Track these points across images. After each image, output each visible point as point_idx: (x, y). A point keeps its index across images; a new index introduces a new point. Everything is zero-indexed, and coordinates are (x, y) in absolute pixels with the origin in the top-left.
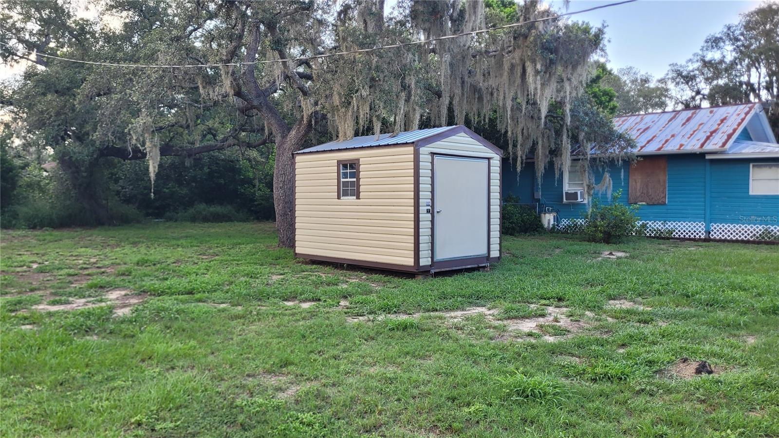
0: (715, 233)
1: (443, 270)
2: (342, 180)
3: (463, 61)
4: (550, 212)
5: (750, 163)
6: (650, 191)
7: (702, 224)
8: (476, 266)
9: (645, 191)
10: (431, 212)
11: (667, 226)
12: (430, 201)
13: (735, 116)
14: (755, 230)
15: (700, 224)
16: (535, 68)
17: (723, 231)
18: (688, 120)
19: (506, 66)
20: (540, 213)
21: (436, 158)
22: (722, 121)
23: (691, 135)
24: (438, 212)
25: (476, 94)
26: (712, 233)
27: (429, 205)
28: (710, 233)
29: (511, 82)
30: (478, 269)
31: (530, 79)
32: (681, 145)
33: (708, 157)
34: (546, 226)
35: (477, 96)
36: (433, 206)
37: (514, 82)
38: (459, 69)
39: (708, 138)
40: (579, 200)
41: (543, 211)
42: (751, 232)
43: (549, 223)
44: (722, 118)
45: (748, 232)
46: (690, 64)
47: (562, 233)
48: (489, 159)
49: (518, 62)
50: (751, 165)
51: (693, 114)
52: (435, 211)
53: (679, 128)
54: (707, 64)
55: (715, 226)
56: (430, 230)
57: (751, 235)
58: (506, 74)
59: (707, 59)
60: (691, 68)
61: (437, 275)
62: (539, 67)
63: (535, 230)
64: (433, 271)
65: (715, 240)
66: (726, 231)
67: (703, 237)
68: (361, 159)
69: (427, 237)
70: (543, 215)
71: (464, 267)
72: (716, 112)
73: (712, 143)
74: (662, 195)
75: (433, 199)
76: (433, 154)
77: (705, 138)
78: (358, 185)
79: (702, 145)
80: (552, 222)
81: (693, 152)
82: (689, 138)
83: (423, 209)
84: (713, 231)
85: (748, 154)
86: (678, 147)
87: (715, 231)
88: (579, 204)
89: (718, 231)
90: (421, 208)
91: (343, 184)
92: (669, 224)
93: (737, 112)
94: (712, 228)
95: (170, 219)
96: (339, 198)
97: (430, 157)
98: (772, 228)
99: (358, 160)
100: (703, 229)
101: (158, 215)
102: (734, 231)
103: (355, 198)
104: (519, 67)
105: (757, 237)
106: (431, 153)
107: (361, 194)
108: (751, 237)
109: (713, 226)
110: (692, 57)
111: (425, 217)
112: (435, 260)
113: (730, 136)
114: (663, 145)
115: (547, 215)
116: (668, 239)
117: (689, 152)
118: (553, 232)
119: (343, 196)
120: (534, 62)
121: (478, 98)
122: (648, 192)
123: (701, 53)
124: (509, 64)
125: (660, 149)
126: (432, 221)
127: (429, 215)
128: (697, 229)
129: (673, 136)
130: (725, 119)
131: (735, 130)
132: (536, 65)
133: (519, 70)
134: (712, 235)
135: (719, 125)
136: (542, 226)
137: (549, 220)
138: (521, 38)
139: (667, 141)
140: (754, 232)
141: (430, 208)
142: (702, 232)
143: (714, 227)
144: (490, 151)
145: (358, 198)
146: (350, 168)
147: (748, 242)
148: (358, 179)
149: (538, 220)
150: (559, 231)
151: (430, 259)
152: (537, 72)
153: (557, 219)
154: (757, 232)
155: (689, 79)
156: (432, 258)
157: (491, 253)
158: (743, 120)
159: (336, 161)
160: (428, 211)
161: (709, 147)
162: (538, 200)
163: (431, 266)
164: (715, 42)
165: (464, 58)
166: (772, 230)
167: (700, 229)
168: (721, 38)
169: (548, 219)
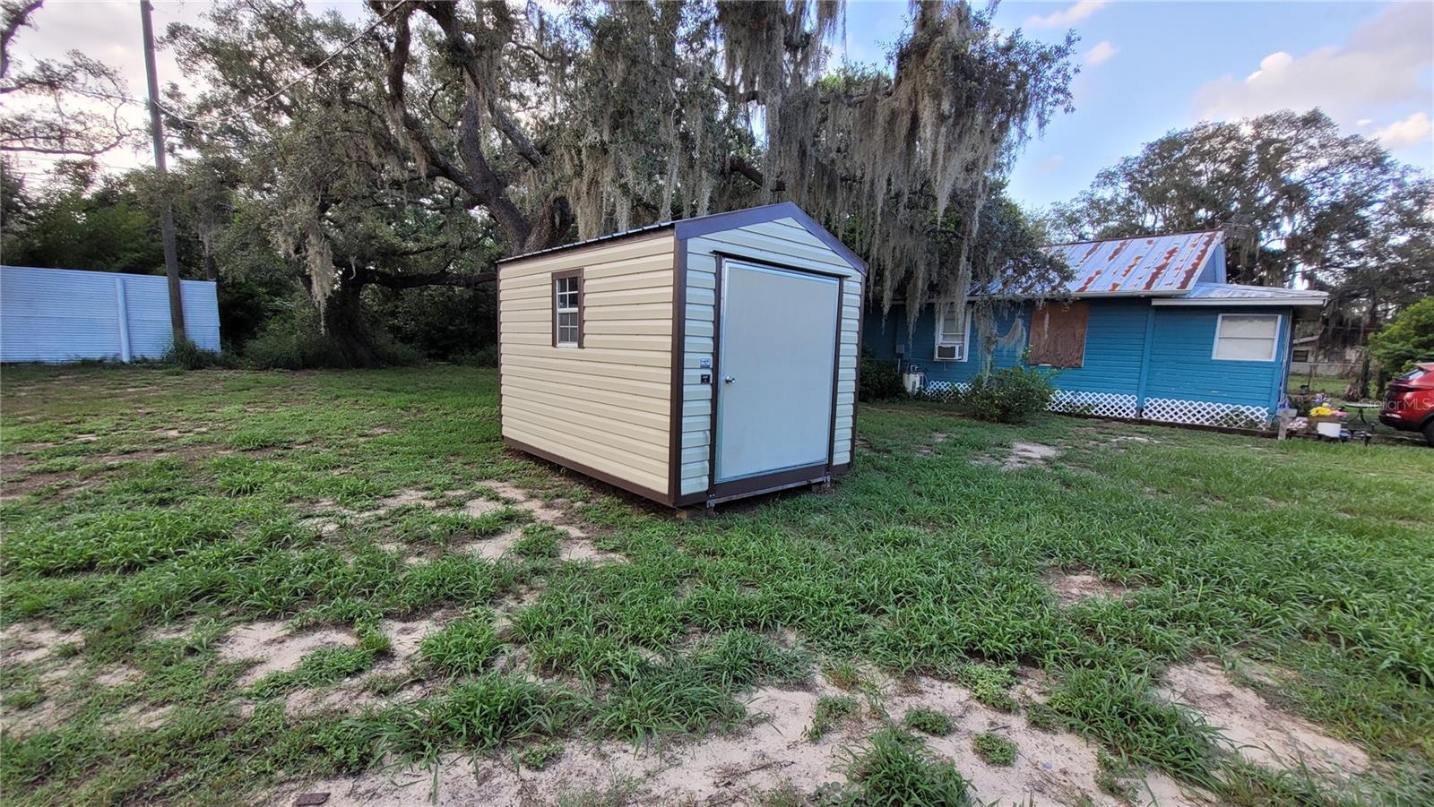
0: (1151, 411)
1: (734, 497)
2: (560, 310)
3: (805, 112)
4: (915, 372)
5: (1217, 315)
6: (1059, 349)
7: (1133, 398)
8: (805, 483)
9: (1052, 349)
10: (713, 380)
11: (1079, 398)
12: (710, 357)
13: (1188, 249)
14: (1213, 410)
15: (1129, 398)
16: (939, 109)
17: (1164, 409)
18: (1116, 252)
19: (881, 118)
20: (902, 372)
21: (727, 265)
22: (1171, 253)
23: (1127, 271)
24: (727, 381)
25: (825, 177)
26: (1146, 411)
27: (708, 367)
28: (1142, 410)
29: (889, 148)
30: (807, 488)
31: (927, 132)
32: (1115, 286)
33: (1155, 303)
34: (910, 389)
35: (826, 182)
36: (716, 369)
37: (894, 148)
38: (797, 126)
39: (1154, 276)
40: (957, 357)
41: (906, 369)
42: (1208, 413)
43: (914, 387)
44: (1170, 249)
45: (1203, 413)
46: (1074, 203)
47: (932, 401)
48: (841, 277)
49: (904, 106)
50: (1220, 317)
51: (1122, 245)
52: (722, 378)
53: (1106, 264)
54: (1094, 204)
55: (1152, 401)
56: (708, 419)
57: (1208, 416)
58: (879, 131)
59: (1096, 198)
60: (1074, 209)
61: (720, 508)
62: (946, 106)
63: (896, 394)
64: (712, 503)
65: (1149, 423)
66: (1168, 409)
67: (1132, 415)
68: (586, 269)
69: (701, 435)
70: (906, 375)
71: (780, 488)
72: (1157, 243)
73: (1164, 282)
74: (1077, 355)
75: (716, 355)
76: (720, 255)
77: (1150, 276)
78: (579, 319)
79: (1149, 285)
80: (918, 385)
81: (1135, 294)
82: (1124, 275)
83: (691, 375)
84: (1147, 407)
85: (1221, 299)
86: (1111, 287)
87: (1151, 408)
88: (955, 363)
89: (1155, 408)
90: (686, 373)
91: (561, 318)
92: (1083, 395)
93: (1191, 242)
94: (1147, 404)
95: (455, 362)
96: (554, 345)
97: (712, 262)
98: (1243, 409)
99: (580, 270)
100: (1133, 405)
101: (443, 357)
102: (1181, 410)
103: (576, 345)
104: (905, 117)
105: (1217, 421)
106: (715, 252)
107: (586, 338)
108: (1207, 420)
109: (1148, 401)
110: (1077, 195)
111: (696, 393)
112: (717, 481)
113: (1190, 274)
114: (1086, 284)
115: (912, 375)
116: (1086, 417)
117: (1129, 294)
118: (919, 397)
119: (561, 340)
120: (937, 96)
121: (829, 186)
122: (1056, 350)
123: (1089, 190)
124: (887, 112)
125: (1082, 289)
126: (714, 402)
127: (708, 388)
128: (1125, 404)
129: (1098, 273)
130: (1174, 251)
131: (1195, 266)
132: (940, 104)
133: (905, 121)
134: (1146, 414)
135: (1168, 258)
136: (904, 390)
137: (915, 383)
138: (913, 57)
139: (1090, 280)
140: (1213, 413)
141: (709, 372)
142: (1132, 408)
143: (1150, 402)
144: (844, 263)
145: (581, 346)
146: (570, 286)
147: (1201, 427)
148: (582, 309)
149: (900, 380)
150: (925, 398)
151: (706, 480)
152: (942, 118)
153: (924, 382)
154: (1218, 414)
155: (1073, 221)
156: (712, 476)
157: (835, 456)
158: (1204, 252)
159: (550, 275)
160: (704, 380)
161: (1159, 287)
162: (901, 356)
163: (707, 492)
164: (1107, 178)
165: (807, 106)
166: (1243, 412)
167: (1129, 405)
168: (1115, 173)
169: (912, 381)
